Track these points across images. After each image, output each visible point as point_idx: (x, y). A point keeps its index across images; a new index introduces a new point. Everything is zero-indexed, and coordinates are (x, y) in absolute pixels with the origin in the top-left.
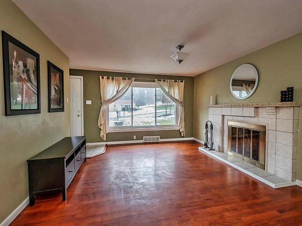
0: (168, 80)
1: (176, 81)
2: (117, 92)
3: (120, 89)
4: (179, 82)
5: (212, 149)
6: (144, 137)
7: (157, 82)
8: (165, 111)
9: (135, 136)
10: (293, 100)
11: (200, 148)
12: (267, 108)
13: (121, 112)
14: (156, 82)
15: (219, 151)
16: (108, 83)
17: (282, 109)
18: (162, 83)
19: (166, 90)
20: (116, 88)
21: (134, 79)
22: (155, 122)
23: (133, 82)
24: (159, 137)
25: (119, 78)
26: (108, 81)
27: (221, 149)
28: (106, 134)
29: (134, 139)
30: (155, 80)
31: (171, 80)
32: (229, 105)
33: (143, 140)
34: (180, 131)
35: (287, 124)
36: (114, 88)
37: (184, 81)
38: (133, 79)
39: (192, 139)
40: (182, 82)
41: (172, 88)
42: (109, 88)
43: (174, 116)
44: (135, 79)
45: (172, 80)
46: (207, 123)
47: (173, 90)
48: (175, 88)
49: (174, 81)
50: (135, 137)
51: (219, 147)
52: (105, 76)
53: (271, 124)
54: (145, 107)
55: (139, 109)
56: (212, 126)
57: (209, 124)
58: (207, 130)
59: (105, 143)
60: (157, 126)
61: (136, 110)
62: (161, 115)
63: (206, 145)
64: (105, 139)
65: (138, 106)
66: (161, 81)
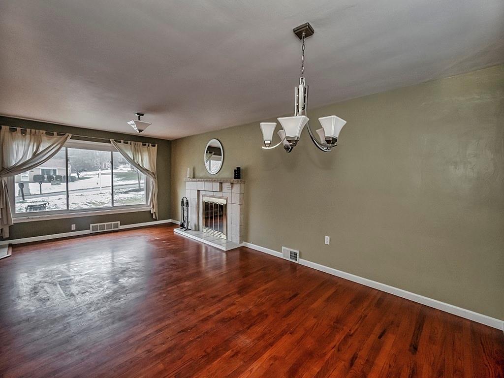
0: (132, 142)
1: (145, 145)
2: (35, 155)
3: (41, 149)
4: (149, 146)
5: (188, 229)
6: (91, 225)
7: (114, 143)
8: (137, 182)
9: (75, 225)
11: (175, 230)
12: (227, 183)
13: (30, 184)
14: (112, 142)
15: (195, 230)
16: (13, 139)
18: (121, 145)
19: (130, 156)
20: (31, 147)
21: (70, 135)
22: (111, 201)
23: (69, 140)
24: (118, 223)
25: (37, 131)
26: (12, 134)
27: (197, 228)
28: (9, 227)
29: (72, 229)
30: (111, 140)
31: (137, 143)
33: (90, 229)
34: (152, 213)
35: (237, 197)
36: (26, 148)
37: (156, 145)
38: (68, 136)
39: (170, 221)
40: (154, 146)
41: (140, 153)
42: (14, 146)
43: (143, 192)
44: (72, 136)
45: (139, 143)
46: (183, 199)
47: (140, 156)
48: (144, 153)
49: (142, 143)
50: (73, 227)
51: (195, 226)
52: (3, 125)
54: (97, 174)
55: (79, 179)
56: (187, 203)
57: (185, 200)
58: (183, 208)
59: (7, 242)
60: (114, 208)
61: (74, 180)
62: (130, 189)
63: (182, 225)
64: (7, 235)
65: (78, 172)
66: (120, 142)
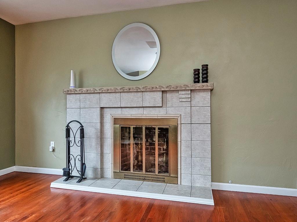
5: (83, 178)
10: (208, 82)
12: (180, 92)
17: (198, 93)
27: (100, 173)
32: (119, 88)
35: (204, 113)
46: (68, 126)
51: (95, 170)
53: (184, 114)
56: (83, 130)
63: (67, 174)
